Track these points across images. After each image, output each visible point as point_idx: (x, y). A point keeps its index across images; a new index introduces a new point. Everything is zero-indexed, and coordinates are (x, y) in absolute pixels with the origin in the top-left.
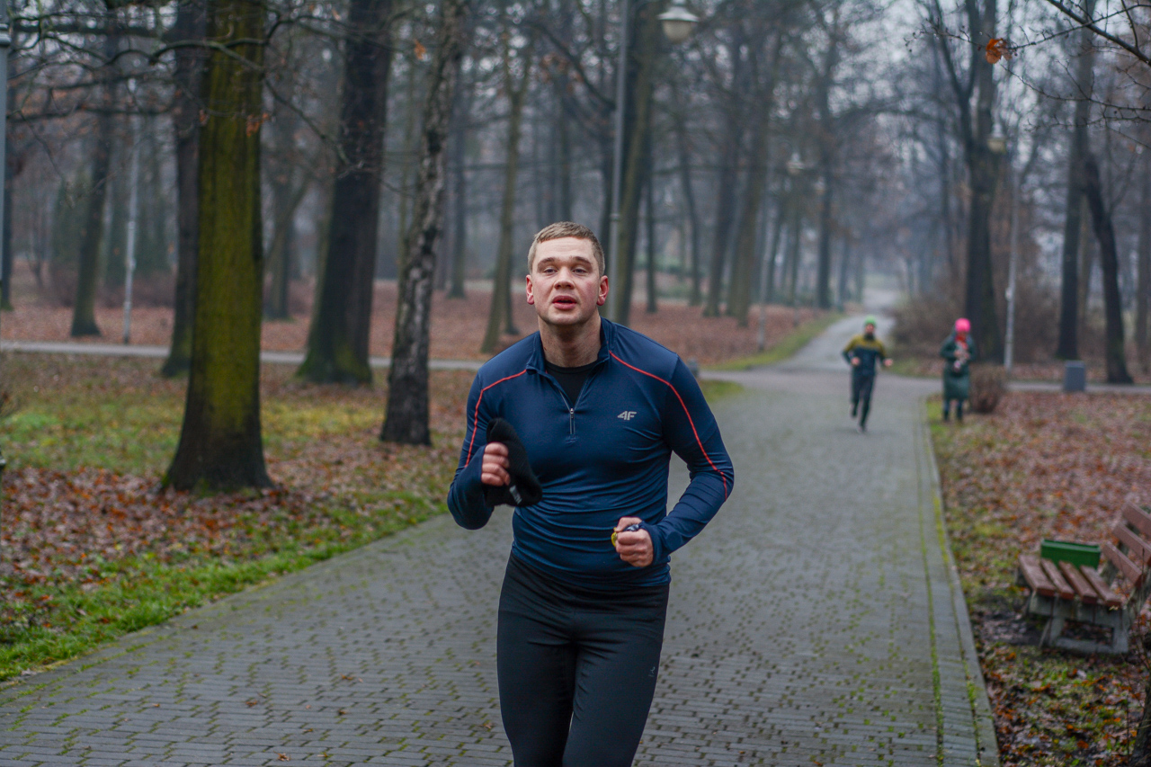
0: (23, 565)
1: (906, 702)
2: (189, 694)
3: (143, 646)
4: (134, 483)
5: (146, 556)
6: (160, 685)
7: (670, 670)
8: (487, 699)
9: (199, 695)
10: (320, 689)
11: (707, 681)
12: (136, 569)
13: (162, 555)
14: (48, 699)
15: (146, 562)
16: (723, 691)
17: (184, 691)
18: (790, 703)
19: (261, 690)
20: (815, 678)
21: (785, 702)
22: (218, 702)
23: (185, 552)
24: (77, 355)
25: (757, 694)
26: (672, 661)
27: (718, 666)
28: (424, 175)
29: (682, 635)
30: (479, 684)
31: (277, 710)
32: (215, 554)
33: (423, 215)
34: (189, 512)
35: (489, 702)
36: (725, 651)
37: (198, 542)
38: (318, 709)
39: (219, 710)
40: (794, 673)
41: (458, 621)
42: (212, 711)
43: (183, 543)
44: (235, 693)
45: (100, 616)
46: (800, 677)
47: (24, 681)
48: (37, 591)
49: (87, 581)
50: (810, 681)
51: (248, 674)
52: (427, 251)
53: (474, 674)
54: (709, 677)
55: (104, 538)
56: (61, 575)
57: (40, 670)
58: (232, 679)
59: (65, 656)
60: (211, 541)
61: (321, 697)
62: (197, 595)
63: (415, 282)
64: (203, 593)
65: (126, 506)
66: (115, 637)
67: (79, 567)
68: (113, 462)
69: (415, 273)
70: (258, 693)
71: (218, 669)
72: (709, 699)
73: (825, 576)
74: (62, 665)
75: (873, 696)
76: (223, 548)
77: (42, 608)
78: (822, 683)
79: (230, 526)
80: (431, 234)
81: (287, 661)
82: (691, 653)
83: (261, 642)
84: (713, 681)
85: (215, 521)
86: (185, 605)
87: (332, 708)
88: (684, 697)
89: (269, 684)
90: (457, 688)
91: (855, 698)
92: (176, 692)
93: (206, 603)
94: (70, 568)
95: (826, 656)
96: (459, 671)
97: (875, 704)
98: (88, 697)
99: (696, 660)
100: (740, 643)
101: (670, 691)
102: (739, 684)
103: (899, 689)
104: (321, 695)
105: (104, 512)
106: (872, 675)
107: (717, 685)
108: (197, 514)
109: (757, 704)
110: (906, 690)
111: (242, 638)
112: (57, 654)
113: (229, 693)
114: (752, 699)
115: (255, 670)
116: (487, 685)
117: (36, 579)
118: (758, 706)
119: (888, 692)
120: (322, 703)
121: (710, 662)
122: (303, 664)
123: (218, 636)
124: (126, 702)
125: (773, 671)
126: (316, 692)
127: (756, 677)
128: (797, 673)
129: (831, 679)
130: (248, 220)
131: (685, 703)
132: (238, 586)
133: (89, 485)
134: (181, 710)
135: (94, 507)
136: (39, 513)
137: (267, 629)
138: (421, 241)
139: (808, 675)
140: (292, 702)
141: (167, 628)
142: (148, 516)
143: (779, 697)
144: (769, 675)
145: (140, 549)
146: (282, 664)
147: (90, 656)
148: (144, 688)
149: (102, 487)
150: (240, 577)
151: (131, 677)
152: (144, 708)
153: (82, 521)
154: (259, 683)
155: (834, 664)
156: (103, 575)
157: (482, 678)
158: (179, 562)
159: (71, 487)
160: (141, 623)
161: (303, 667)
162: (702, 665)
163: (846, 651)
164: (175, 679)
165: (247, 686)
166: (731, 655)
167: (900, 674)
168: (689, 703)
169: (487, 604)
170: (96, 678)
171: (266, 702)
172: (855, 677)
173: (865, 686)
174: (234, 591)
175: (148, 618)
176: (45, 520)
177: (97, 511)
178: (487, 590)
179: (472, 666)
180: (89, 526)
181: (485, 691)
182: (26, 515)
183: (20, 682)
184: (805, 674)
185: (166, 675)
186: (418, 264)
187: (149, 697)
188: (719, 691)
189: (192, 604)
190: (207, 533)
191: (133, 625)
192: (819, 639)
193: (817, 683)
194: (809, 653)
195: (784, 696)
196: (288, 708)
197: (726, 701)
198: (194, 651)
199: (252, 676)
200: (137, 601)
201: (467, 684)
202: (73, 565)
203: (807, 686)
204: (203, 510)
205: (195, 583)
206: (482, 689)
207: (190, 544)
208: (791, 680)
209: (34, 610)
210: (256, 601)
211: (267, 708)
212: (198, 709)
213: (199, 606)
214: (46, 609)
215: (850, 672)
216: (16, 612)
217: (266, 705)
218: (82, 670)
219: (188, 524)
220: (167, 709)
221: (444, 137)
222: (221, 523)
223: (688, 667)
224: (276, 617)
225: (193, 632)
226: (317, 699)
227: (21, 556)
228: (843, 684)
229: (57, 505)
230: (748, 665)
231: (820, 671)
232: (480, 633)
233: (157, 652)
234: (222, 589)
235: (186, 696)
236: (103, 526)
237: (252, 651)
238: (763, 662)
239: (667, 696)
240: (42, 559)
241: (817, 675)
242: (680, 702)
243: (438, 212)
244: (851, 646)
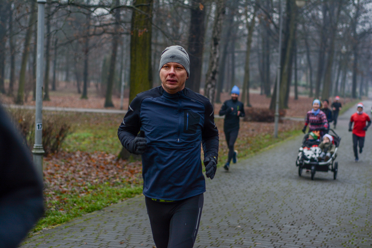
0: (62, 186)
1: (370, 245)
2: (100, 239)
3: (90, 219)
4: (111, 156)
5: (106, 183)
6: (91, 235)
7: (282, 230)
8: (210, 242)
9: (104, 239)
10: (149, 237)
11: (295, 235)
12: (100, 188)
13: (111, 183)
14: (47, 240)
15: (105, 185)
16: (300, 240)
17: (99, 237)
18: (325, 245)
19: (128, 237)
20: (336, 234)
21: (323, 244)
22: (110, 242)
23: (120, 182)
24: (105, 113)
25: (313, 241)
26: (283, 227)
27: (300, 229)
28: (212, 53)
29: (288, 216)
30: (208, 236)
31: (130, 246)
32: (130, 183)
33: (212, 66)
34: (126, 167)
35: (210, 243)
36: (304, 223)
37: (125, 178)
38: (146, 245)
39: (109, 245)
40: (328, 232)
41: (207, 210)
42: (106, 246)
43: (120, 178)
44: (118, 238)
45: (80, 206)
46: (330, 234)
47: (43, 233)
48: (63, 196)
49: (83, 193)
50: (334, 235)
51: (125, 230)
52: (213, 78)
53: (208, 232)
54: (296, 234)
55: (94, 176)
56: (74, 190)
57: (50, 227)
58: (118, 233)
59: (61, 222)
60: (130, 178)
61: (149, 240)
62: (116, 199)
63: (209, 89)
64: (119, 198)
65: (105, 165)
66: (83, 215)
67: (81, 187)
68: (108, 149)
69: (209, 86)
70: (125, 238)
71: (114, 228)
72: (294, 243)
73: (345, 193)
74: (59, 226)
75: (357, 242)
76: (133, 181)
77: (62, 203)
78: (338, 236)
79: (138, 173)
80: (215, 73)
81: (140, 225)
82: (291, 224)
83: (133, 217)
84: (297, 235)
85: (134, 171)
86: (111, 203)
87: (151, 245)
88: (285, 242)
89: (131, 235)
90: (199, 238)
91: (350, 243)
92: (96, 238)
93: (120, 202)
94: (78, 187)
95: (341, 225)
96: (202, 230)
97: (358, 246)
98: (63, 239)
99: (292, 226)
100: (310, 220)
101: (280, 239)
102: (307, 237)
103: (367, 239)
104: (149, 239)
105: (97, 167)
106: (358, 233)
107: (298, 237)
108: (128, 168)
109: (312, 245)
110: (370, 239)
111: (127, 216)
112: (58, 222)
113: (115, 238)
114: (311, 243)
115: (128, 229)
116: (211, 236)
117: (65, 192)
118: (312, 246)
119: (363, 240)
120: (148, 243)
121: (298, 227)
122: (146, 226)
123: (119, 215)
124: (76, 241)
125: (321, 231)
126: (147, 238)
127: (314, 234)
128: (330, 232)
129: (342, 235)
130: (147, 67)
131: (285, 244)
132: (133, 195)
133: (96, 157)
134: (95, 245)
135: (95, 165)
136: (76, 167)
137: (137, 212)
138: (211, 75)
139: (334, 233)
140: (137, 242)
141: (102, 211)
142: (112, 169)
143: (321, 242)
144: (319, 233)
145: (105, 181)
146: (139, 226)
147: (70, 222)
148: (85, 236)
149: (101, 158)
150: (134, 192)
151: (81, 231)
152: (82, 244)
153: (89, 170)
154: (128, 234)
155: (344, 228)
156: (89, 190)
157: (210, 233)
158: (117, 186)
159: (90, 158)
160: (93, 210)
161: (146, 228)
162: (294, 228)
163: (349, 223)
164: (97, 232)
165: (123, 235)
166: (306, 225)
167: (369, 233)
168: (287, 244)
169: (220, 203)
170: (69, 232)
171: (128, 242)
172: (351, 234)
173: (355, 238)
174: (131, 197)
175: (96, 208)
176: (77, 170)
177: (95, 167)
178: (221, 198)
179: (208, 228)
180: (90, 172)
181: (210, 239)
182: (72, 168)
183: (41, 233)
184: (333, 232)
185: (94, 230)
186: (210, 83)
187: (85, 239)
188: (299, 239)
189: (114, 202)
190: (130, 175)
191: (90, 210)
192: (340, 218)
193: (336, 236)
194: (335, 224)
195: (323, 242)
196: (135, 245)
197: (301, 244)
198: (108, 221)
199: (126, 232)
200: (96, 201)
201: (204, 236)
202: (80, 186)
203: (333, 237)
204: (131, 167)
205: (118, 194)
206: (209, 238)
207: (123, 179)
208: (327, 235)
209: (59, 203)
210: (137, 201)
211: (127, 245)
212: (101, 245)
213: (117, 203)
214: (64, 203)
215: (350, 232)
216: (52, 204)
217: (127, 244)
218: (65, 228)
219: (125, 171)
220: (90, 245)
221: (219, 40)
222: (136, 171)
223: (289, 229)
224: (142, 208)
225: (111, 213)
226: (147, 241)
227: (63, 183)
228: (346, 237)
229: (83, 164)
230: (312, 229)
231: (338, 231)
232: (214, 215)
233: (95, 221)
234: (127, 197)
235: (99, 239)
236: (95, 172)
237: (129, 221)
238: (317, 227)
239: (279, 241)
240: (70, 183)
241: (337, 233)
242: (283, 244)
243: (217, 65)
244: (351, 221)
